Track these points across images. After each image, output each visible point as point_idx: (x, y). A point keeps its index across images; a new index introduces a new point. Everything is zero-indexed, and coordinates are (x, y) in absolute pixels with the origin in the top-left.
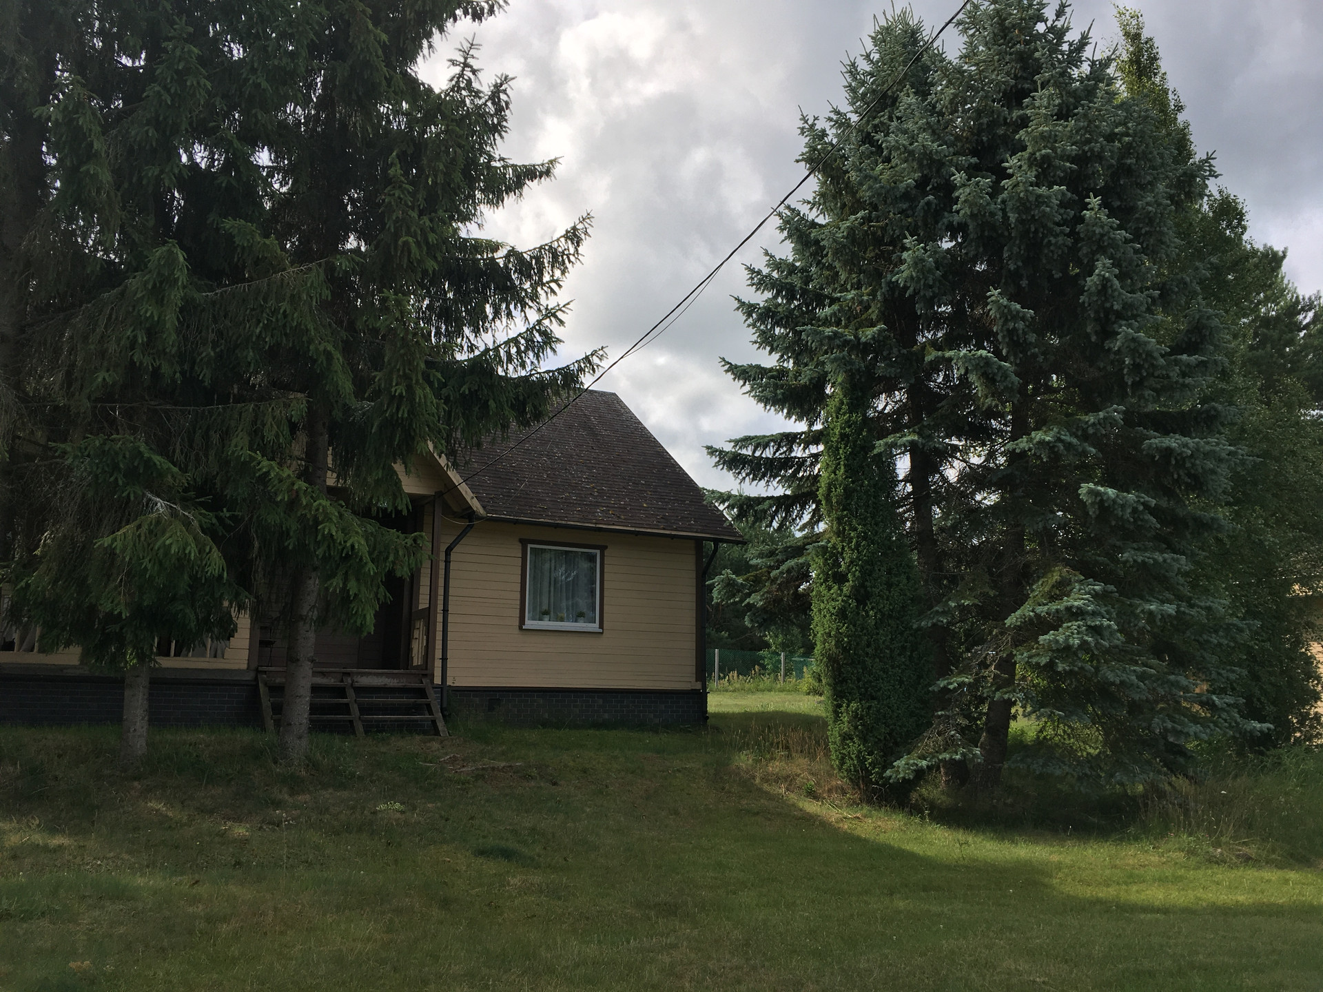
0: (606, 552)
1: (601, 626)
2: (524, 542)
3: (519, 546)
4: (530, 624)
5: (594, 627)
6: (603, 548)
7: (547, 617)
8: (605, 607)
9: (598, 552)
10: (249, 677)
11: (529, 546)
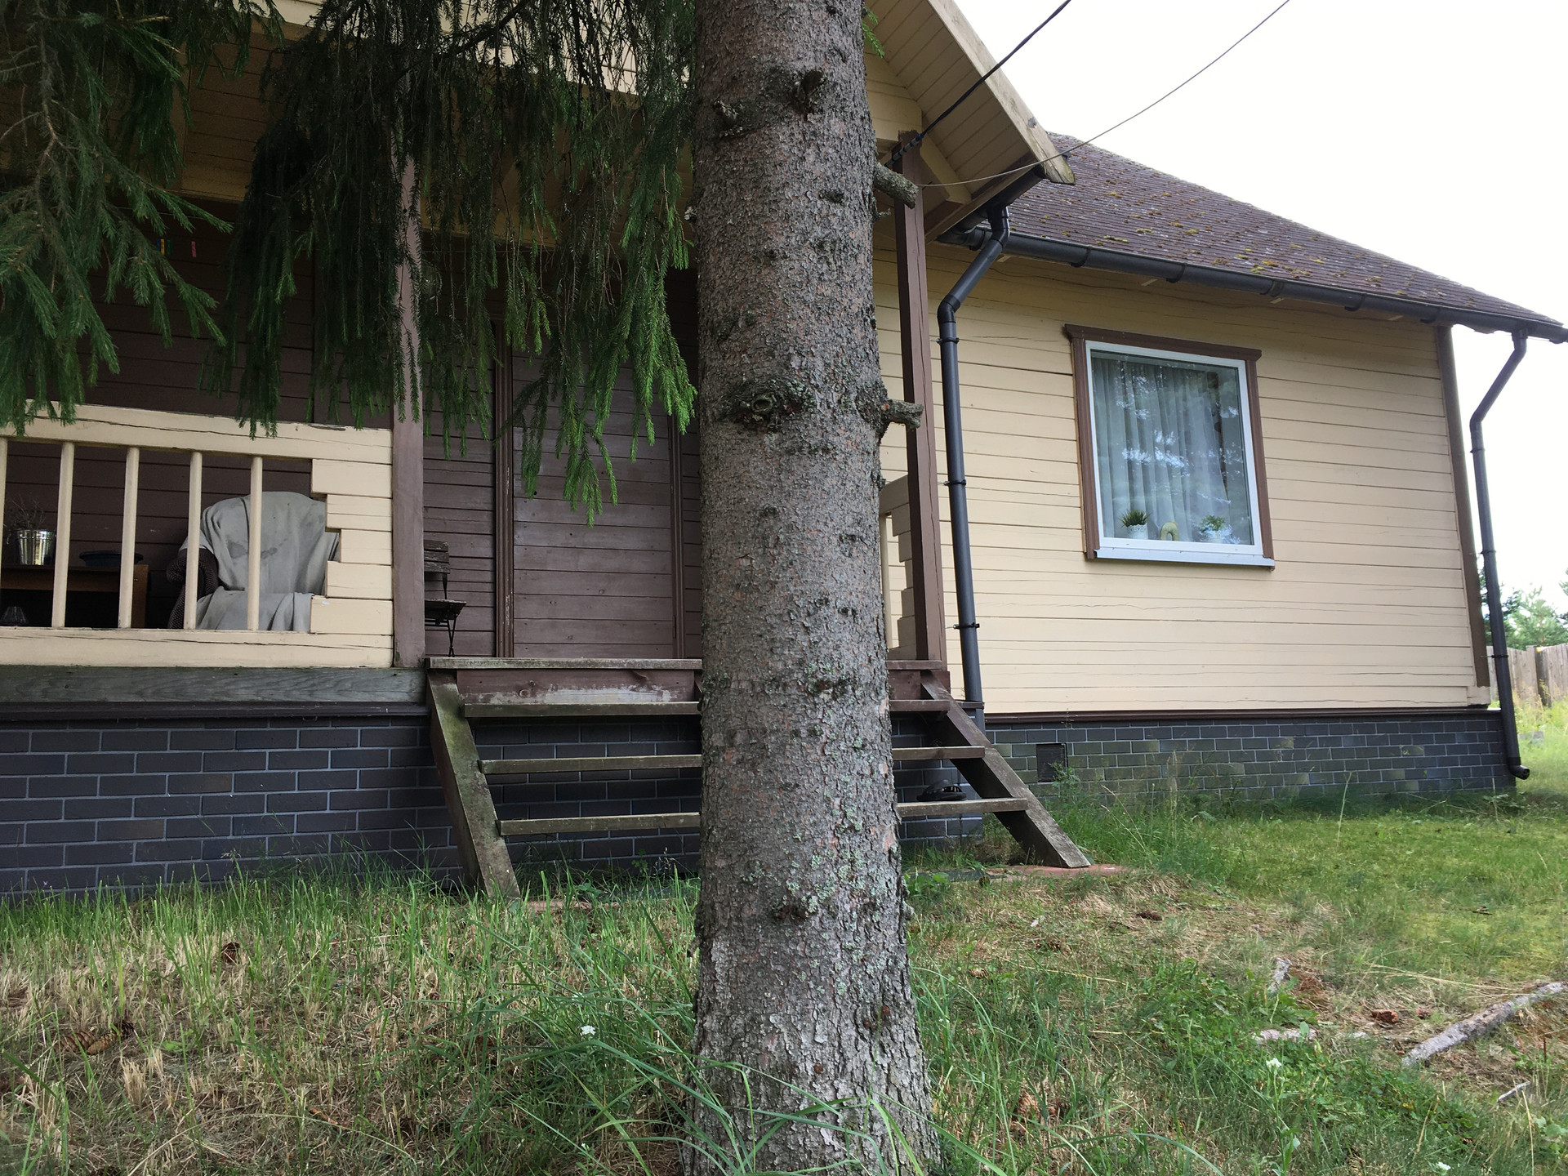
0: (1260, 365)
1: (1268, 552)
2: (1075, 335)
3: (1063, 346)
4: (1109, 546)
5: (1252, 553)
6: (1251, 357)
7: (1141, 530)
8: (1273, 505)
9: (1240, 365)
10: (401, 691)
11: (1090, 345)
